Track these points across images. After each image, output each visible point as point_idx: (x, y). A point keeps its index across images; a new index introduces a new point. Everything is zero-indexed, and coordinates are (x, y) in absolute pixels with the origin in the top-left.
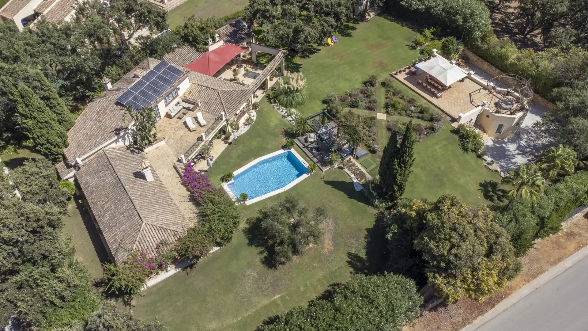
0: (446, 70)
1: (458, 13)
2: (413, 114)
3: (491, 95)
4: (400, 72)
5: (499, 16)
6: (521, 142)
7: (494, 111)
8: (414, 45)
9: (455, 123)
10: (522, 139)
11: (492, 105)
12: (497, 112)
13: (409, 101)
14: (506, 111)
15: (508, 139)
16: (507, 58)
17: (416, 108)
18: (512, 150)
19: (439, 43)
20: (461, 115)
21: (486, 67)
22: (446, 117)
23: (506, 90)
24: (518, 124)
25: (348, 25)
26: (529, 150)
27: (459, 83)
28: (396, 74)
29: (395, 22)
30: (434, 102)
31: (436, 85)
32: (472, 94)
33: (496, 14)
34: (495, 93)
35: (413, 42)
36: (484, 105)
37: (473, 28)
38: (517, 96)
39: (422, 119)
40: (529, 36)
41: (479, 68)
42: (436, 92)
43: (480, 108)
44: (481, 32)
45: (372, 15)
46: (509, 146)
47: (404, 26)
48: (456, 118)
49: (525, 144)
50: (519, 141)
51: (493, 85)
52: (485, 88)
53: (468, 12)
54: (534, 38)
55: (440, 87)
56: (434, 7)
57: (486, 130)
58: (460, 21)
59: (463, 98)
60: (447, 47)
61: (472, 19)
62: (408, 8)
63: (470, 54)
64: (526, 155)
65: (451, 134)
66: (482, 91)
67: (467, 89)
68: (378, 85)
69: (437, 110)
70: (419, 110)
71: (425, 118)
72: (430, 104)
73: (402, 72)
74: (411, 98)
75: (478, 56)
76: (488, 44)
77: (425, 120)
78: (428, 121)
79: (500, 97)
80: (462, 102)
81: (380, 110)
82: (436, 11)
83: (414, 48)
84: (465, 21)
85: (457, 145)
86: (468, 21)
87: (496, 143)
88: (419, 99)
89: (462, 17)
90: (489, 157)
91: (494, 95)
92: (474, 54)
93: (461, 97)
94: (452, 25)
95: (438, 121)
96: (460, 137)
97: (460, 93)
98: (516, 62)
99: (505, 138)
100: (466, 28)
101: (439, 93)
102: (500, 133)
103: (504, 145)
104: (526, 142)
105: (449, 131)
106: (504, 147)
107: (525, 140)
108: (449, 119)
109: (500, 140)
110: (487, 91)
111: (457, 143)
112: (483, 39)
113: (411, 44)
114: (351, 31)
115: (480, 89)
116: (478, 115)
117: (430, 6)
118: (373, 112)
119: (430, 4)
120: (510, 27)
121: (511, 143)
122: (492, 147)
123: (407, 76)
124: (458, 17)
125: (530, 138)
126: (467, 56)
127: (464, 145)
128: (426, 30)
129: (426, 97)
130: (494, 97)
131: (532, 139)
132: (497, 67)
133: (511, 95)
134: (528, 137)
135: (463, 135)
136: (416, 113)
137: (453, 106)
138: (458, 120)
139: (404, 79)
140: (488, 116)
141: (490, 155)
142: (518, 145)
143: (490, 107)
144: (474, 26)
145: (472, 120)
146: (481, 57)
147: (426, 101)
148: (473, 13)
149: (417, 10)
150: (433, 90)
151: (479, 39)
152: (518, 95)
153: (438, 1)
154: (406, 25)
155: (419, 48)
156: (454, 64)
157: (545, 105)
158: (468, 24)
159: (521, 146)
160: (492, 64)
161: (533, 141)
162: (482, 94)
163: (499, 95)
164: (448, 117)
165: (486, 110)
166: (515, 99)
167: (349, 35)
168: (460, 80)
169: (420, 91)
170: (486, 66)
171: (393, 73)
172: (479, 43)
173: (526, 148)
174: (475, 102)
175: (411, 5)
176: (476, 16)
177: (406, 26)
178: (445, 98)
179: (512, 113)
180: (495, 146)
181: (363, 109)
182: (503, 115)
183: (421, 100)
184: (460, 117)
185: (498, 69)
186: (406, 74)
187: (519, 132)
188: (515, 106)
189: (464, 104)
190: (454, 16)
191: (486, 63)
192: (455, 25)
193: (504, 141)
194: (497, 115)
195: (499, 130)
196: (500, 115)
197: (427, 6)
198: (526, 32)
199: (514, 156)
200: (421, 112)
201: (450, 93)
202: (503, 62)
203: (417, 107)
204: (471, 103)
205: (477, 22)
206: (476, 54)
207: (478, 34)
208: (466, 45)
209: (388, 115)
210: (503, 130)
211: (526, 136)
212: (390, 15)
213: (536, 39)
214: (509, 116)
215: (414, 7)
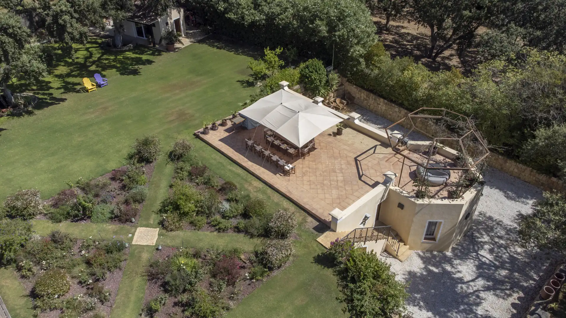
0: (295, 112)
1: (317, 16)
2: (224, 223)
3: (398, 156)
4: (214, 128)
5: (390, 37)
6: (482, 252)
7: (412, 194)
8: (251, 79)
9: (327, 233)
10: (481, 245)
11: (406, 178)
12: (420, 195)
13: (222, 190)
14: (438, 188)
15: (454, 249)
16: (415, 87)
17: (233, 204)
18: (468, 278)
19: (295, 72)
20: (336, 212)
21: (384, 108)
22: (304, 221)
23: (427, 143)
24: (468, 215)
25: (140, 58)
26: (504, 273)
27: (332, 139)
28: (204, 133)
29: (224, 49)
30: (277, 186)
31: (284, 146)
32: (358, 158)
33: (386, 36)
34: (406, 153)
35: (252, 75)
36: (387, 181)
37: (348, 39)
38: (453, 155)
39: (246, 231)
40: (439, 59)
41: (371, 111)
42: (282, 162)
43: (380, 188)
44: (364, 45)
45: (185, 42)
46: (460, 268)
47: (239, 54)
48: (327, 219)
49: (489, 257)
50: (476, 252)
51: (399, 136)
52: (385, 144)
53: (333, 13)
54: (447, 61)
55: (291, 151)
56: (278, 15)
57: (403, 236)
58: (324, 29)
59: (341, 169)
60: (308, 78)
61: (342, 24)
62: (240, 22)
63: (353, 89)
64: (502, 290)
65: (317, 267)
66: (380, 149)
67: (348, 148)
68: (161, 158)
69: (286, 204)
70: (241, 207)
71: (252, 230)
72: (269, 191)
73: (220, 127)
74: (227, 180)
75: (367, 90)
76: (379, 68)
77: (252, 236)
78: (259, 236)
79: (420, 161)
80: (340, 178)
81: (148, 219)
82: (283, 19)
83: (251, 84)
84: (332, 28)
85: (336, 302)
86: (337, 29)
87: (429, 263)
88: (246, 181)
89: (325, 22)
90: (420, 308)
91: (405, 157)
92: (359, 89)
93: (337, 167)
94: (313, 39)
95: (283, 236)
96: (340, 273)
97: (335, 158)
98: (432, 92)
99: (447, 248)
100: (335, 40)
101: (287, 163)
102: (434, 239)
103: (448, 268)
104: (491, 251)
105: (312, 260)
106: (449, 273)
107: (487, 247)
108: (312, 223)
109: (435, 253)
110: (390, 150)
111: (334, 295)
112: (369, 57)
113: (245, 78)
114: (141, 66)
115: (375, 146)
116: (379, 206)
117: (272, 13)
118: (127, 226)
119: (272, 10)
120: (408, 49)
121: (461, 258)
122: (422, 277)
123: (227, 134)
124: (318, 22)
125: (497, 240)
126: (349, 93)
127: (352, 300)
128: (267, 51)
129: (262, 176)
130: (407, 162)
131: (502, 242)
132: (401, 105)
133: (438, 153)
134: (492, 238)
135: (347, 270)
136: (235, 217)
137: (320, 191)
138: (332, 226)
139: (221, 140)
140: (401, 206)
141: (423, 299)
142: (477, 263)
143: (402, 183)
144: (348, 36)
145: (366, 218)
146: (371, 91)
147: (261, 185)
148: (342, 12)
149: (253, 24)
150: (275, 158)
151: (361, 60)
152: (454, 152)
153: (285, 4)
154: (242, 53)
155: (259, 84)
156: (321, 104)
157: (501, 165)
158: (337, 33)
159: (485, 263)
160: (391, 101)
161: (506, 248)
162: (381, 156)
163: (416, 155)
164: (310, 219)
165: (395, 192)
166: (448, 160)
167: (135, 72)
168: (334, 133)
169: (250, 163)
170: (382, 105)
171: (200, 130)
172: (363, 66)
173: (497, 268)
174: (368, 175)
175: (243, 18)
176: (348, 19)
177: (244, 53)
178: (304, 174)
179: (452, 195)
180: (430, 272)
181: (103, 221)
182: (434, 201)
183: (251, 184)
184: (335, 219)
185: (403, 108)
186: (226, 130)
187: (471, 228)
188: (455, 176)
189: (345, 181)
190: (312, 22)
191: (382, 100)
192: (316, 39)
193: (445, 256)
194: (420, 201)
195: (430, 235)
196: (426, 201)
197: (268, 14)
198: (434, 55)
199: (478, 297)
200: (245, 215)
201: (314, 161)
202: (411, 95)
203: (237, 201)
204: (360, 177)
205: (352, 29)
206: (362, 87)
207: (358, 50)
208: (342, 73)
209: (164, 231)
210: (440, 234)
211: (486, 238)
212: (219, 40)
213: (450, 62)
214: (446, 202)
215: (249, 19)
